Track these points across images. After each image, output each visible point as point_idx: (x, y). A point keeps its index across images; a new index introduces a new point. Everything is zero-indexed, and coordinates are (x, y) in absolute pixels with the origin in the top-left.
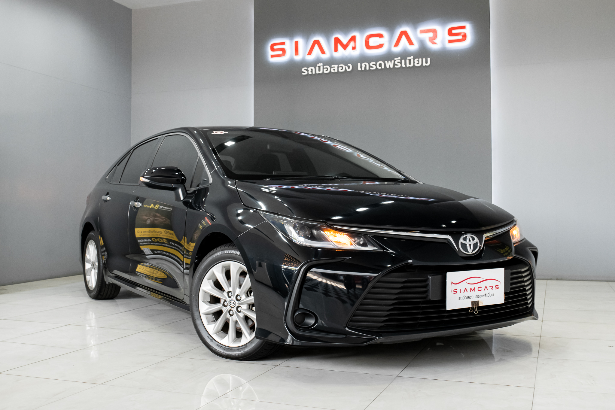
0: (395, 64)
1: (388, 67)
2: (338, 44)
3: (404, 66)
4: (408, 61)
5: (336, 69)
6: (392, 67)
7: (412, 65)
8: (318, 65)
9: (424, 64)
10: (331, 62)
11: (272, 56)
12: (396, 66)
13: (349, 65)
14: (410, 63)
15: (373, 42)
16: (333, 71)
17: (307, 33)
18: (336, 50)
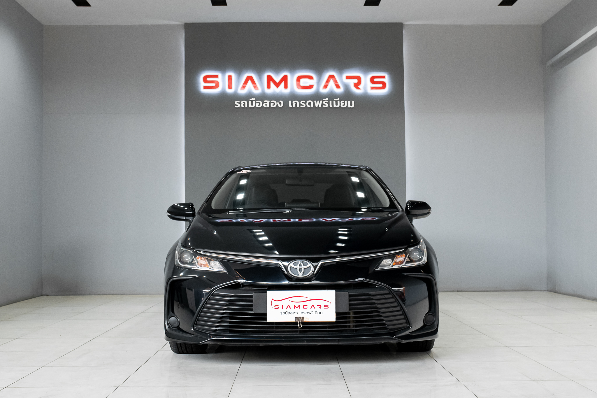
0: (323, 104)
1: (317, 106)
2: (271, 82)
3: (331, 106)
4: (334, 102)
5: (268, 104)
6: (320, 106)
7: (338, 106)
8: (250, 99)
9: (349, 106)
10: (263, 97)
11: (205, 88)
12: (324, 106)
13: (280, 101)
14: (337, 104)
15: (304, 82)
16: (266, 106)
17: (239, 69)
18: (269, 87)
